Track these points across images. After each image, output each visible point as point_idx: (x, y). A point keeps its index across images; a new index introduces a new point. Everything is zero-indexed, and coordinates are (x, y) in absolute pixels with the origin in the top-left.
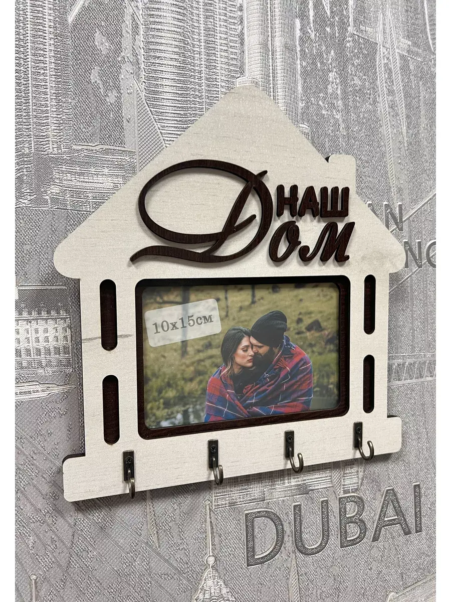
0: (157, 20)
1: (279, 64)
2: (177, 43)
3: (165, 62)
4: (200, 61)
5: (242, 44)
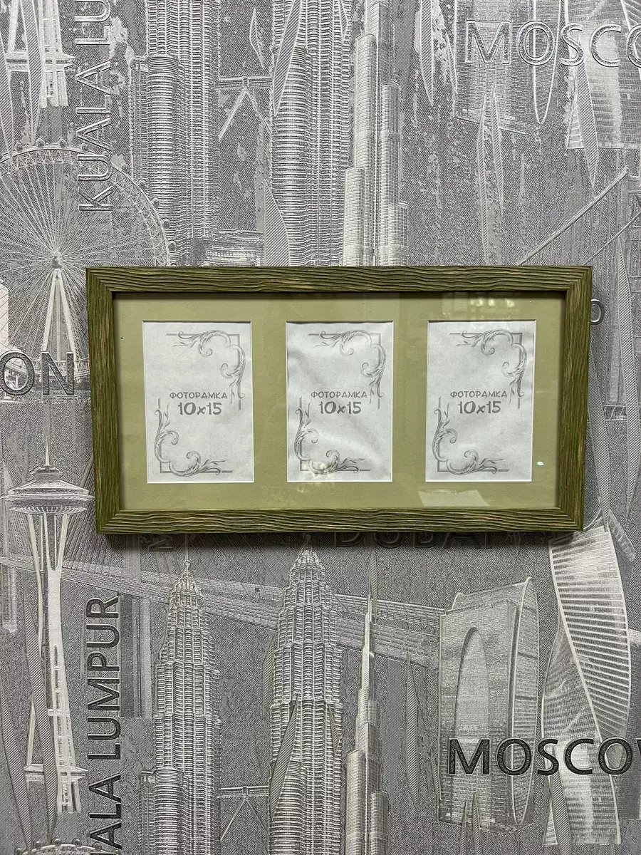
0: (284, 129)
1: (383, 152)
2: (298, 146)
3: (289, 162)
4: (317, 158)
5: (352, 139)
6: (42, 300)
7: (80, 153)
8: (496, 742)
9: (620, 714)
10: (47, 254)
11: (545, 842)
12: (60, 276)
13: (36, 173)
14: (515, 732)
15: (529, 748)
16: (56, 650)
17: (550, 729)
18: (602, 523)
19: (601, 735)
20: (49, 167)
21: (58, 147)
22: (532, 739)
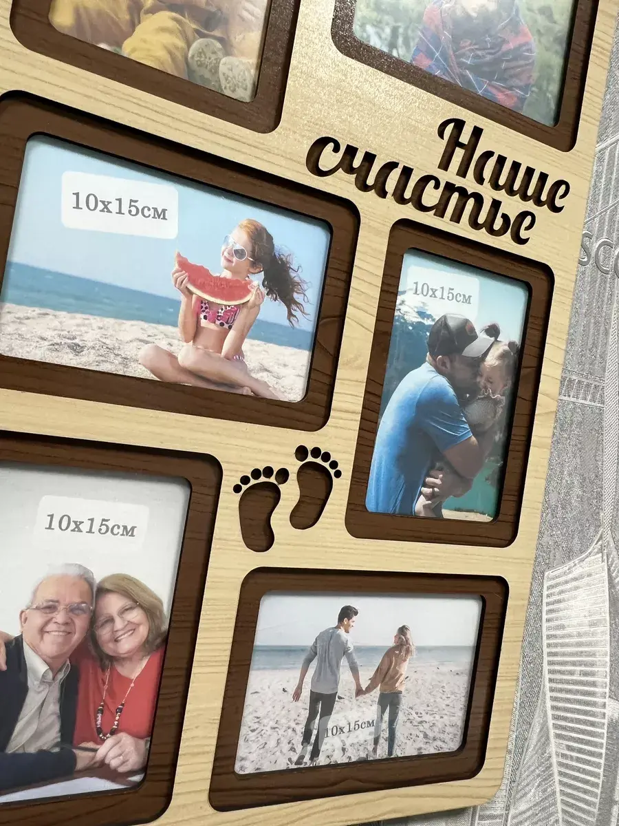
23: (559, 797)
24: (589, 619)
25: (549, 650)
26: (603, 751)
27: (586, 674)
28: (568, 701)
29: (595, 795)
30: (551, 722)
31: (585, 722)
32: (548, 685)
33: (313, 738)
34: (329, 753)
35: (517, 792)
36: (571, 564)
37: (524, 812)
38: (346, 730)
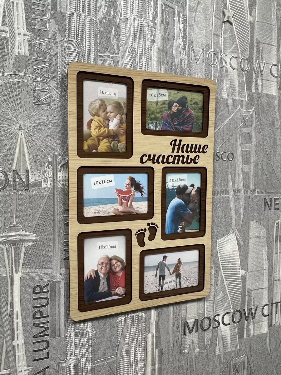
6: (14, 145)
7: (34, 78)
8: (200, 319)
9: (238, 301)
10: (17, 123)
11: (216, 354)
12: (23, 134)
13: (12, 85)
14: (206, 314)
15: (211, 320)
16: (17, 312)
17: (217, 311)
18: (233, 233)
19: (233, 310)
20: (19, 83)
21: (23, 74)
22: (211, 316)
23: (229, 295)
24: (232, 250)
25: (221, 259)
26: (241, 283)
27: (233, 264)
28: (229, 271)
29: (240, 294)
30: (224, 277)
31: (234, 276)
32: (222, 268)
33: (161, 285)
34: (165, 288)
35: (216, 295)
36: (224, 237)
37: (219, 299)
38: (169, 283)
